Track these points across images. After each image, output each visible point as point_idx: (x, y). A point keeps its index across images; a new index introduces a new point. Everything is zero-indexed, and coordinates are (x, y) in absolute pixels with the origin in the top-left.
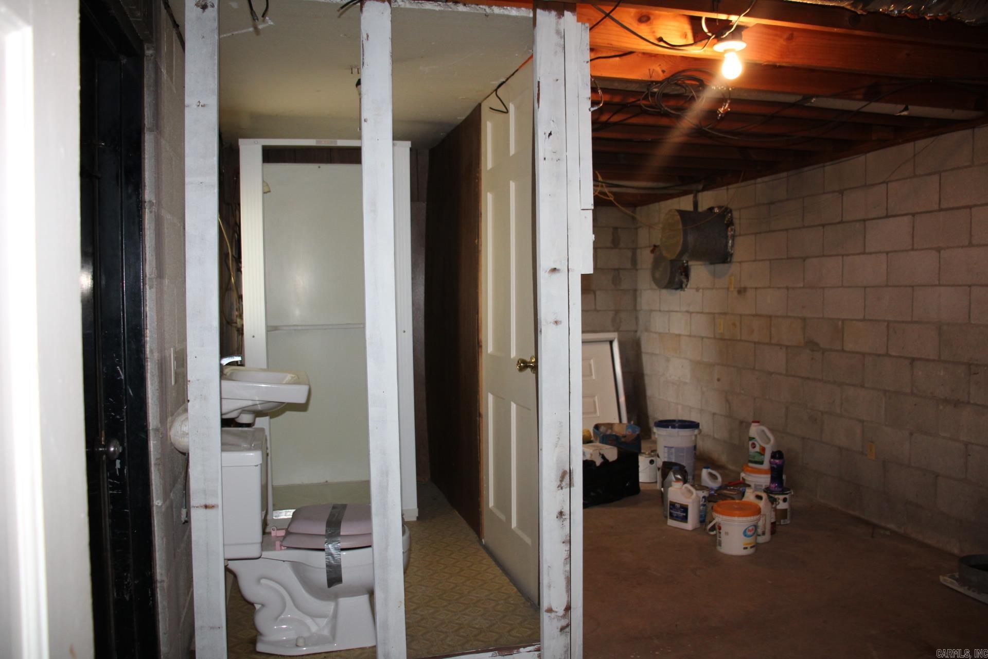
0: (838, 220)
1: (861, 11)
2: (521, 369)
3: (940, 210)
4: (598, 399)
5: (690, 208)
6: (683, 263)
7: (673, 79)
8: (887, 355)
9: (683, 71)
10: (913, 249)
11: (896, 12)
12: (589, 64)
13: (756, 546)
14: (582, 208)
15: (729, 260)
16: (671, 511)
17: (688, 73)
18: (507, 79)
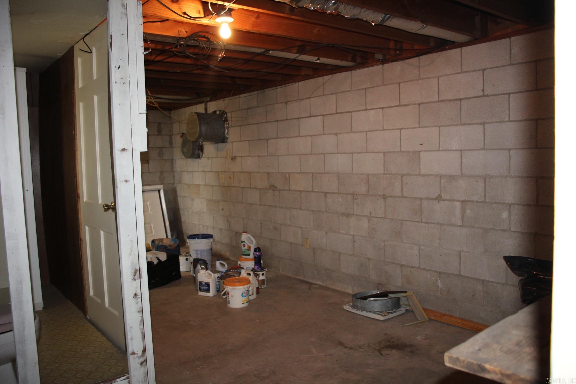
0: (285, 118)
1: (295, 6)
2: (106, 210)
3: (337, 113)
4: (153, 225)
5: (203, 111)
6: (200, 143)
7: (192, 37)
8: (313, 191)
9: (198, 32)
10: (324, 134)
11: (312, 8)
12: (142, 26)
13: (249, 301)
14: (140, 112)
15: (226, 141)
16: (200, 286)
17: (201, 34)
18: (91, 32)
